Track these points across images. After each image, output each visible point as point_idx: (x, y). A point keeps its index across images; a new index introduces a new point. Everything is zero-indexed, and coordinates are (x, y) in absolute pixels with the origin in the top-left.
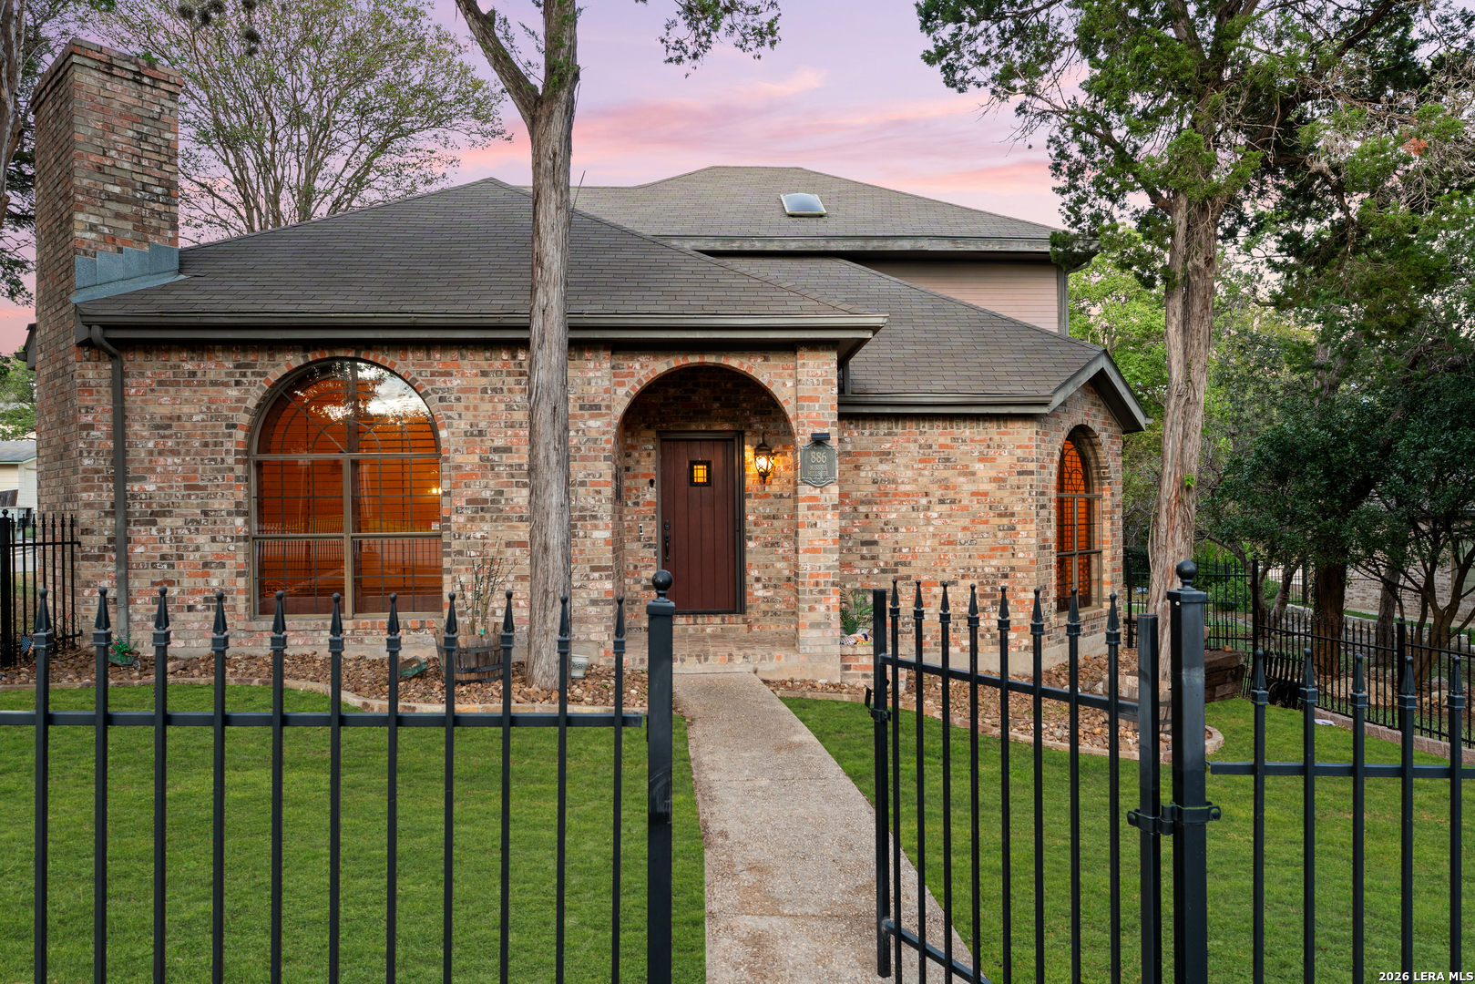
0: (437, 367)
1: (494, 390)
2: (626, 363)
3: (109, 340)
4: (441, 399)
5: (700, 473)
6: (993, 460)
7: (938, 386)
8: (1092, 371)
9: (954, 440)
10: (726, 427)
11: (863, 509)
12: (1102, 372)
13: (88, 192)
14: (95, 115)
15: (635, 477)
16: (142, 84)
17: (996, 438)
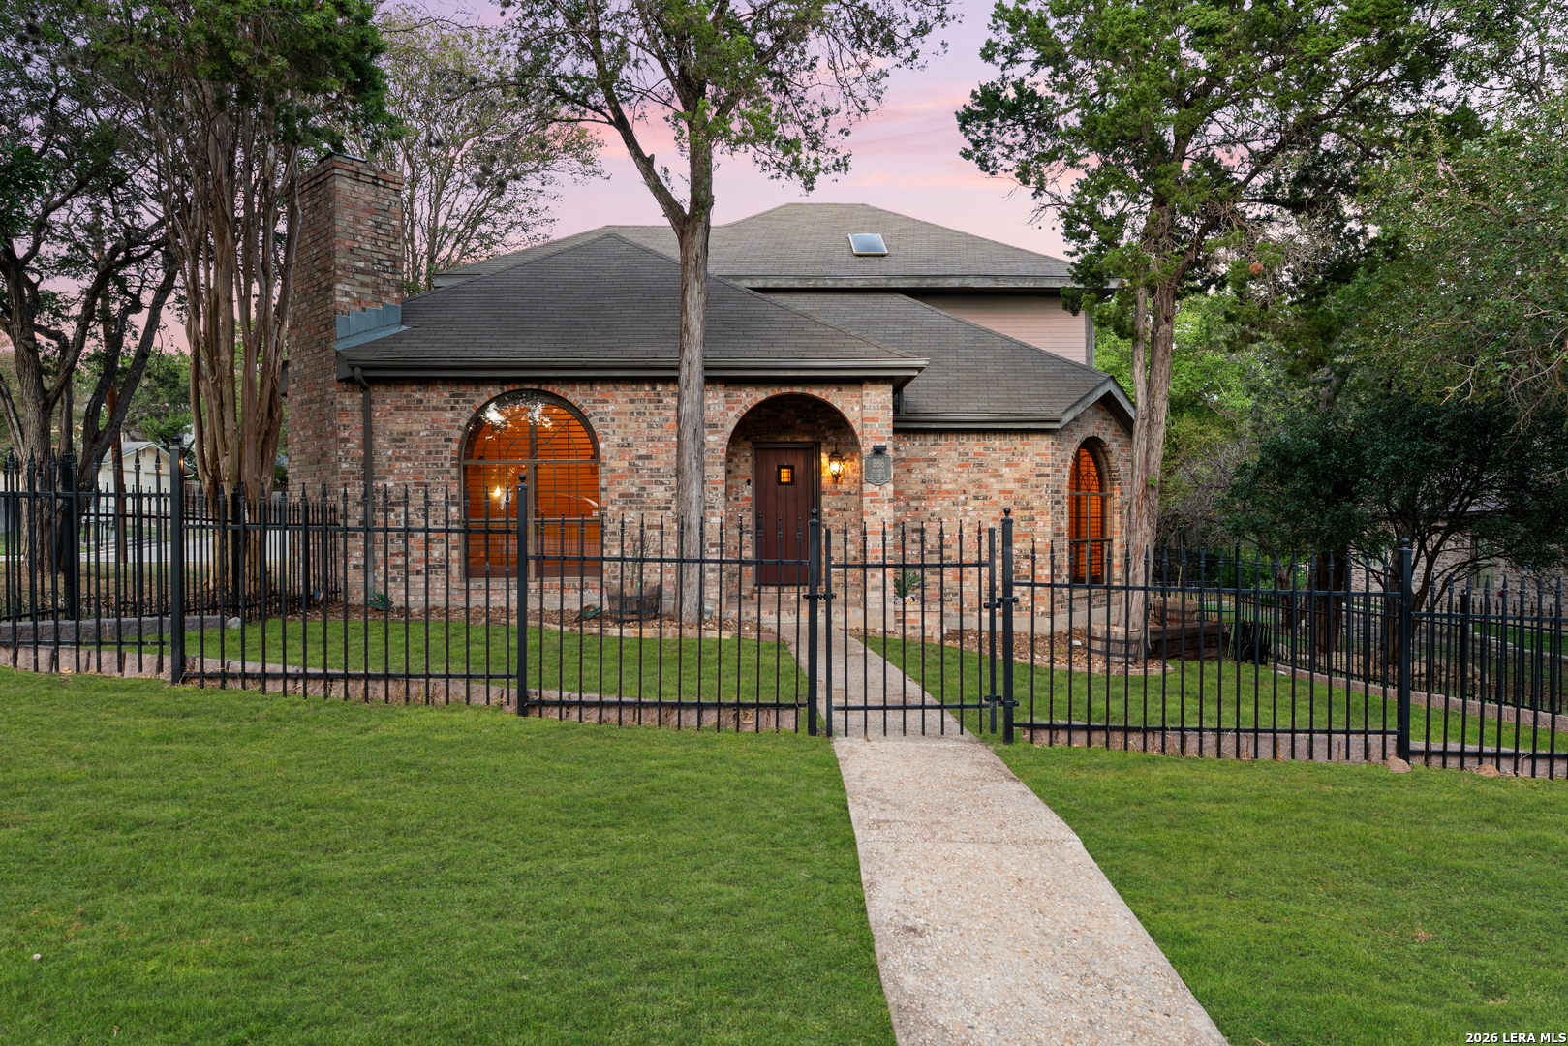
0: (598, 396)
1: (639, 413)
2: (735, 393)
3: (365, 377)
4: (600, 420)
5: (785, 475)
6: (1017, 465)
7: (973, 406)
8: (1100, 393)
9: (986, 449)
10: (807, 438)
11: (913, 503)
12: (1109, 393)
13: (344, 268)
14: (348, 211)
15: (736, 477)
16: (377, 185)
17: (1020, 447)
